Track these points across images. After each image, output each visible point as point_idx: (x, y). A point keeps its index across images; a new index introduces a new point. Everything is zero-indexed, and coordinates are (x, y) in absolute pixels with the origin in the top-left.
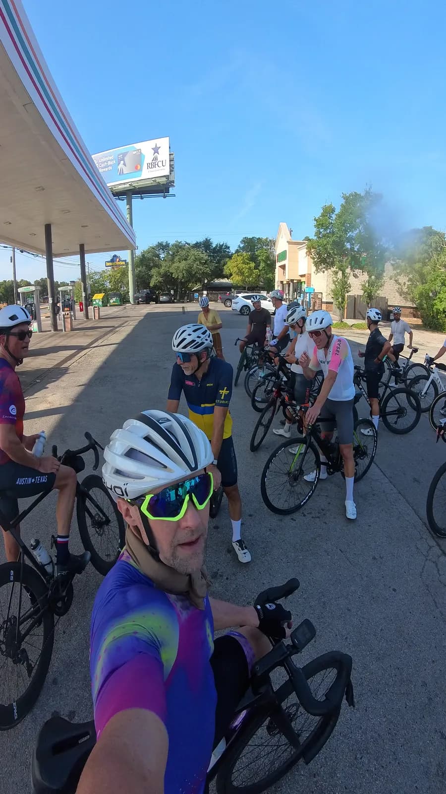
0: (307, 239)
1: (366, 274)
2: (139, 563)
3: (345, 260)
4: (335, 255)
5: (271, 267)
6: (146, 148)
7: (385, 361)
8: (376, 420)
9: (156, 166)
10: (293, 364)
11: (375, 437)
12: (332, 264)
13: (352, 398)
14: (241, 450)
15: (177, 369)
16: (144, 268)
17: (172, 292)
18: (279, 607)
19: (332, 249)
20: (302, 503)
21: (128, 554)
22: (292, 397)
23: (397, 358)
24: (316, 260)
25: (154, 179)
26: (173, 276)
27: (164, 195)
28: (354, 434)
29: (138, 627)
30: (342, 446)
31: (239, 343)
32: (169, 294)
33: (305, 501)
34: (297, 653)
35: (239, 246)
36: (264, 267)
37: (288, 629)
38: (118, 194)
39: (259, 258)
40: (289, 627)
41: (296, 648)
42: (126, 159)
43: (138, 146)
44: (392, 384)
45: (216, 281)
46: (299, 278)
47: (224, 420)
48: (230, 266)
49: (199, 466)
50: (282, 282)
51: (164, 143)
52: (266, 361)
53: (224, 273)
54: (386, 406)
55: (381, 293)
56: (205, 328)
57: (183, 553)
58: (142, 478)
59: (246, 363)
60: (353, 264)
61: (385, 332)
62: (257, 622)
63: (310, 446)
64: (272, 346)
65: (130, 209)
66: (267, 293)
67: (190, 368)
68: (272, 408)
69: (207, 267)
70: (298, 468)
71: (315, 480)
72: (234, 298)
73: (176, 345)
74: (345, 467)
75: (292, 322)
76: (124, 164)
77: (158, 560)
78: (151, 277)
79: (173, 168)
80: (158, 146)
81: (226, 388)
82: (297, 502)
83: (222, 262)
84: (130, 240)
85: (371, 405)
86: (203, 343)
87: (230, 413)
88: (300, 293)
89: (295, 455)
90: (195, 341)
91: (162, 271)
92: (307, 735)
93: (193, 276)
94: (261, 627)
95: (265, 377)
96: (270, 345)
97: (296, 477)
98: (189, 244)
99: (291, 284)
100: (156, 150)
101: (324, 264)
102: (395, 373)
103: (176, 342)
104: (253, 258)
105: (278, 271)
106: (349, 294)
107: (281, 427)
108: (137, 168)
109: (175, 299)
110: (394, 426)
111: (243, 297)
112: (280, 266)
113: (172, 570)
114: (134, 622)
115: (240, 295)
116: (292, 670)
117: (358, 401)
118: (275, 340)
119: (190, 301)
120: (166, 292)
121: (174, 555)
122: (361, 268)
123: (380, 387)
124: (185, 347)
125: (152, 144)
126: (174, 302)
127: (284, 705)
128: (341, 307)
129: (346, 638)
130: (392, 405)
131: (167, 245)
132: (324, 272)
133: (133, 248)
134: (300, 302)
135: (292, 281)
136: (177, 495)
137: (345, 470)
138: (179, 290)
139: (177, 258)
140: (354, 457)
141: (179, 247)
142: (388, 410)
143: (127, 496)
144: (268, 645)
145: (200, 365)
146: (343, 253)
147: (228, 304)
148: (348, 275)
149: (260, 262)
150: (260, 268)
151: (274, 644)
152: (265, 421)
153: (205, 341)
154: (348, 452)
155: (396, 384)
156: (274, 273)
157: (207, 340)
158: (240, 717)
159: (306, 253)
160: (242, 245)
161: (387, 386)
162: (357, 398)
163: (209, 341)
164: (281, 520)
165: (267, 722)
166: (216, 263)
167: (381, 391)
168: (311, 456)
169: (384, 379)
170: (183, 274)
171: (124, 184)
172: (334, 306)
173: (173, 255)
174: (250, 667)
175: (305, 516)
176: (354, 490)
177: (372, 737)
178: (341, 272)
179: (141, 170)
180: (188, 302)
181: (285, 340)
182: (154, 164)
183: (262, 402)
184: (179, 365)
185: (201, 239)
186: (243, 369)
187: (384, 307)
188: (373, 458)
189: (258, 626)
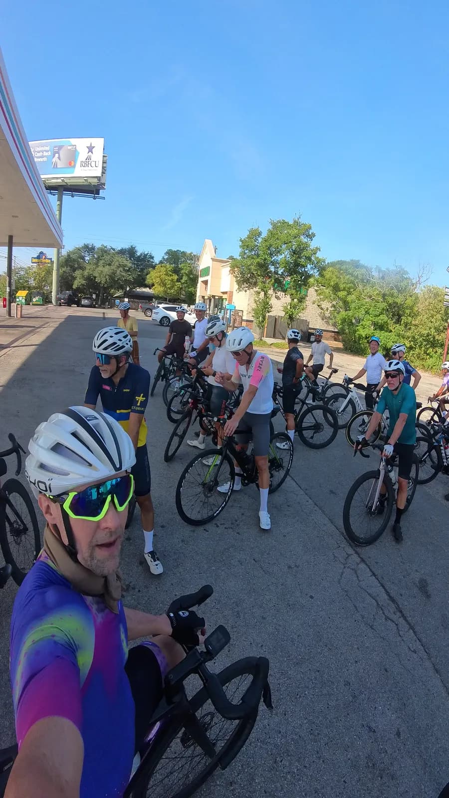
0: (231, 258)
1: (288, 297)
2: (57, 564)
3: (268, 281)
4: (259, 276)
5: (194, 281)
6: (81, 144)
7: (303, 380)
8: (291, 433)
9: (89, 165)
10: (209, 376)
11: (291, 451)
12: (255, 284)
13: (270, 412)
14: (155, 459)
15: (96, 371)
16: (69, 268)
17: (94, 296)
18: (192, 614)
19: (256, 270)
20: (215, 515)
21: (47, 555)
22: (208, 409)
23: (316, 377)
24: (238, 279)
25: (86, 178)
26: (96, 281)
27: (94, 196)
28: (270, 446)
29: (55, 629)
30: (257, 458)
31: (158, 353)
32: (90, 298)
33: (218, 512)
34: (211, 660)
35: (163, 258)
36: (186, 281)
37: (202, 636)
38: (51, 188)
39: (182, 272)
40: (203, 634)
41: (210, 655)
42: (61, 152)
43: (73, 141)
44: (309, 401)
45: (138, 290)
46: (221, 295)
47: (139, 427)
48: (152, 277)
49: (123, 467)
50: (203, 297)
51: (98, 143)
52: (184, 373)
53: (146, 282)
54: (302, 422)
55: (303, 316)
56: (126, 333)
57: (101, 554)
58: (67, 474)
59: (164, 374)
60: (276, 286)
61: (305, 352)
62: (170, 630)
63: (226, 458)
64: (191, 358)
65: (61, 206)
66: (188, 307)
67: (109, 371)
68: (187, 419)
69: (130, 275)
70: (213, 479)
71: (229, 492)
72: (154, 308)
73: (97, 345)
74: (259, 478)
75: (211, 335)
76: (59, 158)
77: (76, 561)
78: (75, 278)
79: (105, 170)
80: (93, 145)
81: (142, 395)
82: (210, 513)
83: (145, 271)
84: (57, 237)
85: (287, 420)
86: (123, 347)
87: (145, 421)
88: (221, 309)
89: (210, 466)
90: (116, 343)
91: (86, 273)
92: (223, 745)
93: (116, 282)
94: (173, 635)
95: (182, 388)
96: (189, 356)
97: (210, 487)
98: (114, 250)
99: (213, 300)
100: (91, 149)
101: (247, 284)
102: (312, 391)
103: (98, 343)
104: (176, 271)
105: (200, 285)
106: (270, 314)
107: (196, 438)
108: (71, 164)
109: (96, 304)
110: (311, 441)
111: (164, 308)
112: (202, 282)
113: (88, 571)
114: (52, 624)
115: (161, 306)
116: (207, 678)
117: (276, 415)
118: (195, 352)
119: (111, 308)
120: (89, 296)
121: (92, 557)
122: (285, 291)
123: (297, 404)
124: (105, 349)
125: (87, 142)
126: (95, 307)
127: (199, 714)
128: (261, 325)
129: (262, 646)
130: (308, 421)
131: (93, 248)
132: (246, 291)
133: (59, 246)
134: (221, 317)
135: (214, 297)
136: (98, 493)
137: (259, 482)
138: (101, 295)
139: (101, 262)
140: (269, 469)
141: (104, 251)
142: (304, 425)
143: (51, 491)
144: (181, 653)
145: (118, 368)
146: (267, 274)
147: (149, 313)
148: (270, 296)
149: (182, 276)
150: (183, 281)
151: (187, 651)
152: (180, 431)
153: (126, 345)
154: (263, 464)
155: (314, 401)
156: (195, 287)
157: (127, 344)
158: (154, 730)
159: (230, 272)
160: (166, 257)
161: (304, 402)
162: (274, 413)
163: (129, 346)
164: (194, 531)
165: (180, 734)
166: (139, 272)
167: (297, 407)
168: (226, 467)
169: (302, 396)
170: (106, 279)
171: (57, 178)
172: (254, 324)
173: (98, 259)
174: (163, 677)
175: (218, 526)
176: (268, 502)
177: (293, 739)
178: (263, 292)
179: (74, 166)
180: (108, 308)
181: (204, 353)
182: (87, 163)
183: (178, 412)
184: (98, 367)
185: (126, 246)
186: (160, 380)
187: (304, 329)
188: (288, 471)
189: (170, 634)
